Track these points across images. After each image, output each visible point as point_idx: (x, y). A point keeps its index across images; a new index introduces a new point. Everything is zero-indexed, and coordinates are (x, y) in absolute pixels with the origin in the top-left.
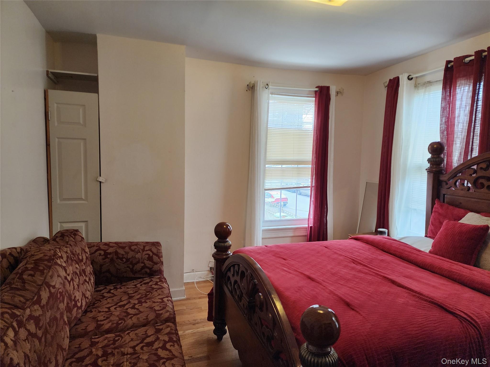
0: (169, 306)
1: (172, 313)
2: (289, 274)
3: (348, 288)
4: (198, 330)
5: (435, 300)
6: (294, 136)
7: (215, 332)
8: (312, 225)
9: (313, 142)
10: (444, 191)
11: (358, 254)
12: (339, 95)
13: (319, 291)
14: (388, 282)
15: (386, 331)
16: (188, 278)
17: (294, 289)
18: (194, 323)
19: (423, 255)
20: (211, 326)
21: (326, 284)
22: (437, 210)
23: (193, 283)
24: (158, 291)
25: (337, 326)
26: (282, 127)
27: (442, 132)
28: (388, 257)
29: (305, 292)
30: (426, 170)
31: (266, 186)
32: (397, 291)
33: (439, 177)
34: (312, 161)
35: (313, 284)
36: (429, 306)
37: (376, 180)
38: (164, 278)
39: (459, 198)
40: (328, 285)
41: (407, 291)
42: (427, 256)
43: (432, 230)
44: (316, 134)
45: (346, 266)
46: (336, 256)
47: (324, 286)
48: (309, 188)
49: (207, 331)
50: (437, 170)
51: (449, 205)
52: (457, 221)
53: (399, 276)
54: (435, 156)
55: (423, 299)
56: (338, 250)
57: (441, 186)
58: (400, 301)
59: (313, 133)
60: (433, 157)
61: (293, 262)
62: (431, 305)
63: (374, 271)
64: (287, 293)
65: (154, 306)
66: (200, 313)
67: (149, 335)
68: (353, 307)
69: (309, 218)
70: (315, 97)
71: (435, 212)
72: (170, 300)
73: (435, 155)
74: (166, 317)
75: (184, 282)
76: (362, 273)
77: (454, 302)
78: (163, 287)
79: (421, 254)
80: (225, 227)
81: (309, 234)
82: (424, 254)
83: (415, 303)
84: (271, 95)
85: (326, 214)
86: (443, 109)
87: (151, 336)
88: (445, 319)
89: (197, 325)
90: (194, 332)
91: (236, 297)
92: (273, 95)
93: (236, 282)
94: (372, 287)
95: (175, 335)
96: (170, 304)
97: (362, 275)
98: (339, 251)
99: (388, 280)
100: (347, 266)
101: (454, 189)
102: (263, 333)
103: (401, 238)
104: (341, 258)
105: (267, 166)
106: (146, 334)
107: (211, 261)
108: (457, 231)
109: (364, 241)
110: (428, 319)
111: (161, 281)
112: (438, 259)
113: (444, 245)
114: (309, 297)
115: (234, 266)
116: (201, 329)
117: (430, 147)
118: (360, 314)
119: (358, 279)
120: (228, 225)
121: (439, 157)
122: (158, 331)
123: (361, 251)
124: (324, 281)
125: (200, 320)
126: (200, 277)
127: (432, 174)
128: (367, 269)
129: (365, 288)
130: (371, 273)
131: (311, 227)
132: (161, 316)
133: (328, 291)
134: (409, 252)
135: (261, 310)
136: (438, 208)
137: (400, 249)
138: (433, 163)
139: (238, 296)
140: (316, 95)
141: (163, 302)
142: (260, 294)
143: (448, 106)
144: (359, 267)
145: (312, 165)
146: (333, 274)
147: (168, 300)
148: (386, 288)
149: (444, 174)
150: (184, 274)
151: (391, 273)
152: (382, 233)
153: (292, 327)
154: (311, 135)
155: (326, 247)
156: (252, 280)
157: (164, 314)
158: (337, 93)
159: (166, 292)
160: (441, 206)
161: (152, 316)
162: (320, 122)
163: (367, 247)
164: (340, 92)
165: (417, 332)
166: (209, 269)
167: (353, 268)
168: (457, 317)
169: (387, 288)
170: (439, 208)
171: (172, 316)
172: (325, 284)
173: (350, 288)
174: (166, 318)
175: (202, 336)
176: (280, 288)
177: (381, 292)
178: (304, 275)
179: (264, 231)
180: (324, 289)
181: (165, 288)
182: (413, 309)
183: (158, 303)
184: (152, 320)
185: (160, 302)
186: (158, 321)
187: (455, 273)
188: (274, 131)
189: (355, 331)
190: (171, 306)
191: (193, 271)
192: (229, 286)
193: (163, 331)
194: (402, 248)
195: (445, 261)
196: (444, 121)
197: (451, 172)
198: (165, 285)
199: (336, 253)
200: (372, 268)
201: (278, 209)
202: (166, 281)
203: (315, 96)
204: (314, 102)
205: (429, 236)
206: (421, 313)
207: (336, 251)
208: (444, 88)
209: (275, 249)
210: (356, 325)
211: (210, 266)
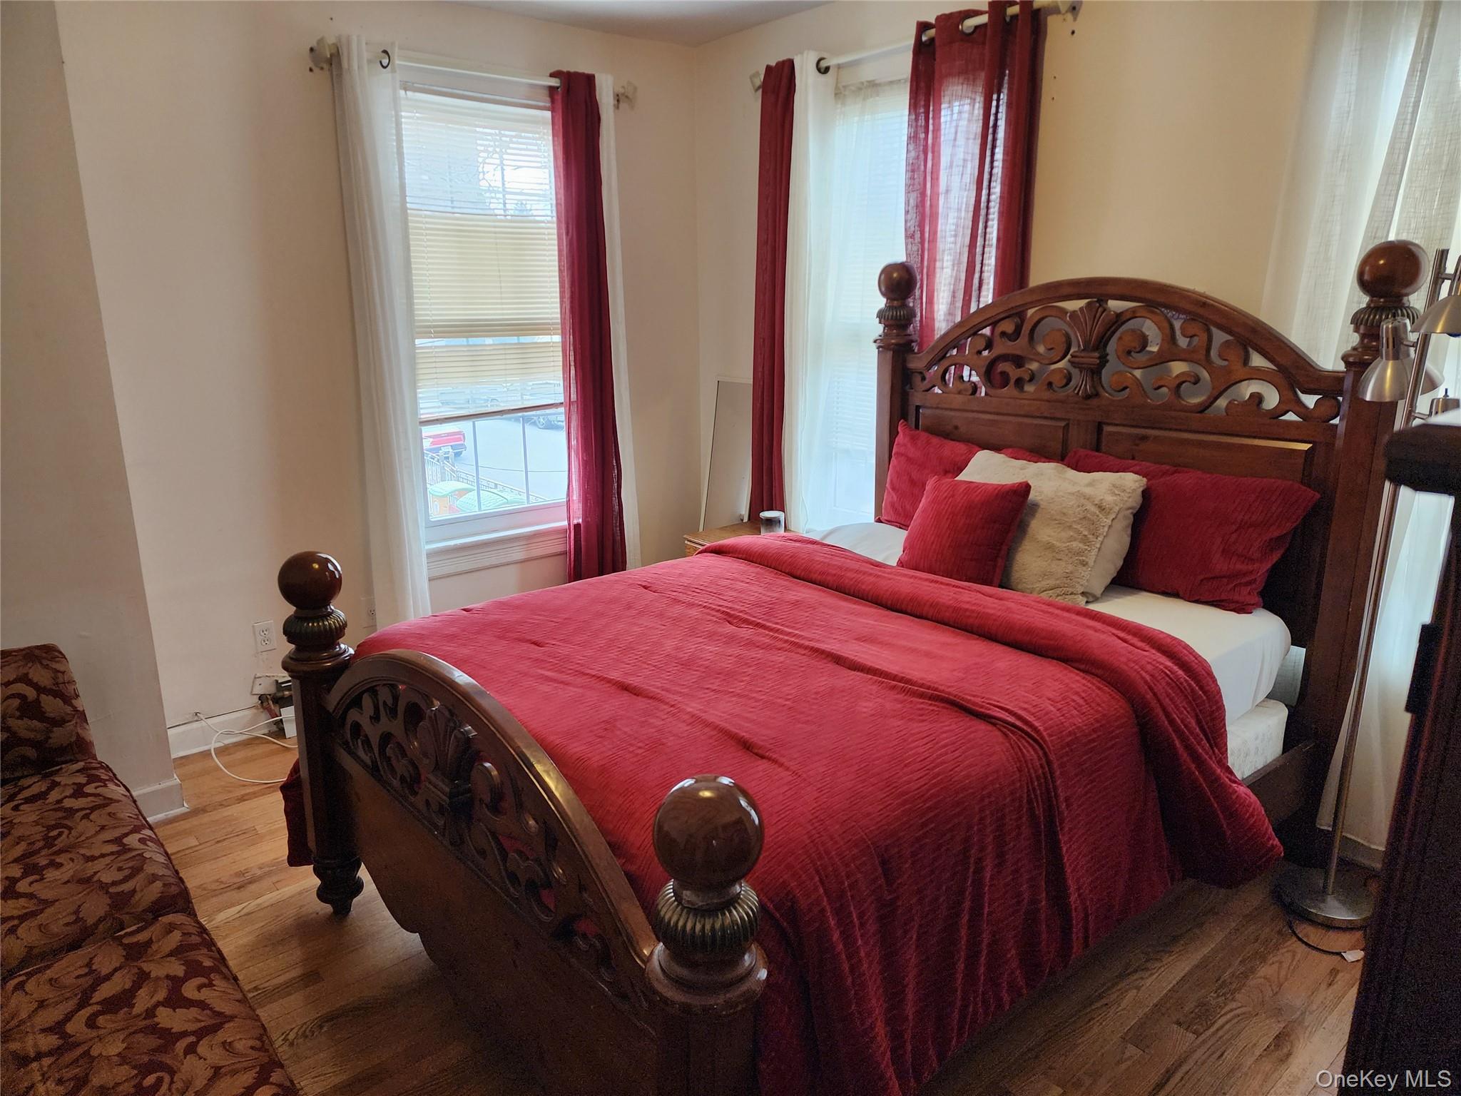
0: (153, 857)
1: (172, 880)
2: (566, 687)
3: (733, 699)
4: (259, 901)
5: (943, 691)
6: (496, 238)
7: (322, 894)
8: (580, 521)
9: (560, 261)
10: (917, 398)
11: (734, 594)
12: (622, 105)
13: (662, 722)
14: (825, 661)
15: (853, 799)
16: (182, 742)
17: (591, 731)
18: (238, 885)
19: (890, 576)
20: (307, 879)
21: (676, 697)
22: (902, 450)
23: (206, 754)
24: (92, 817)
25: (757, 822)
26: (453, 207)
27: (909, 236)
28: (806, 591)
29: (625, 733)
30: (875, 342)
31: (422, 411)
32: (850, 682)
33: (904, 361)
34: (563, 323)
35: (641, 703)
36: (931, 708)
37: (744, 372)
38: (102, 767)
39: (952, 413)
40: (680, 699)
41: (875, 678)
42: (899, 578)
43: (893, 505)
44: (567, 233)
45: (711, 636)
46: (677, 610)
47: (672, 706)
48: (562, 410)
49: (291, 897)
50: (902, 341)
51: (931, 436)
52: (951, 475)
53: (846, 641)
54: (895, 303)
55: (914, 694)
56: (680, 590)
57: (908, 386)
58: (865, 710)
59: (555, 231)
60: (889, 306)
61: (564, 650)
62: (935, 705)
63: (786, 638)
64: (576, 748)
65: (96, 873)
66: (252, 848)
67: (105, 971)
68: (760, 752)
69: (568, 502)
70: (553, 110)
71: (897, 453)
72: (151, 839)
73: (894, 300)
74: (153, 899)
75: (174, 756)
76: (758, 647)
77: (982, 688)
78: (111, 799)
79: (884, 572)
80: (316, 566)
81: (572, 547)
82: (890, 573)
83: (899, 706)
84: (402, 92)
85: (616, 484)
86: (912, 169)
87: (112, 974)
88: (972, 736)
89: (252, 887)
90: (245, 911)
91: (396, 783)
92: (409, 93)
93: (386, 738)
94: (790, 683)
95: (205, 951)
96: (152, 852)
97: (759, 654)
98: (684, 593)
99: (823, 656)
100: (715, 633)
101: (940, 392)
102: (513, 877)
103: (825, 533)
104: (694, 612)
105: (417, 342)
106: (91, 972)
107: (258, 675)
108: (960, 505)
109: (740, 556)
110: (937, 743)
111: (93, 779)
112: (927, 580)
113: (933, 543)
114: (640, 748)
115: (373, 691)
116: (269, 898)
117: (883, 277)
118: (781, 765)
119: (750, 667)
120: (328, 561)
121: (904, 306)
122: (136, 952)
123: (740, 585)
124: (667, 690)
125: (261, 868)
126: (229, 734)
127: (890, 354)
128: (767, 635)
129: (774, 690)
130: (780, 644)
131: (577, 526)
132: (133, 901)
133: (686, 717)
134: (857, 571)
135: (495, 808)
136: (905, 445)
137: (835, 565)
138: (891, 322)
139: (403, 779)
140: (553, 101)
141: (126, 849)
142: (488, 765)
143: (922, 156)
144: (746, 632)
145: (563, 335)
146: (687, 665)
147: (142, 841)
148: (827, 678)
149: (916, 353)
150: (170, 732)
151: (824, 636)
152: (771, 523)
153: (609, 844)
154: (550, 237)
155: (645, 587)
156: (455, 728)
157: (142, 890)
158: (618, 101)
159: (126, 812)
160: (914, 439)
161: (95, 907)
162: (574, 195)
163: (752, 570)
164: (627, 97)
165: (922, 782)
166: (255, 700)
167: (731, 639)
168: (995, 725)
169: (826, 680)
170: (909, 445)
171: (174, 890)
172: (672, 698)
173: (739, 695)
174: (154, 903)
175: (278, 916)
176: (552, 738)
177: (817, 693)
178: (609, 681)
179: (430, 555)
180: (674, 715)
181: (118, 801)
182: (899, 723)
183: (108, 860)
184: (100, 920)
185: (112, 853)
186: (126, 918)
187: (968, 613)
188: (427, 223)
189: (783, 816)
190: (162, 859)
191: (196, 718)
192: (361, 753)
193: (155, 947)
194: (838, 561)
195: (942, 583)
196: (912, 202)
197: (933, 346)
198: (114, 791)
199: (676, 601)
200: (777, 631)
201: (439, 470)
202: (114, 775)
203: (548, 105)
204: (550, 127)
205: (886, 518)
206: (917, 730)
207: (675, 594)
208: (914, 106)
209: (500, 617)
210: (781, 798)
211: (259, 690)
